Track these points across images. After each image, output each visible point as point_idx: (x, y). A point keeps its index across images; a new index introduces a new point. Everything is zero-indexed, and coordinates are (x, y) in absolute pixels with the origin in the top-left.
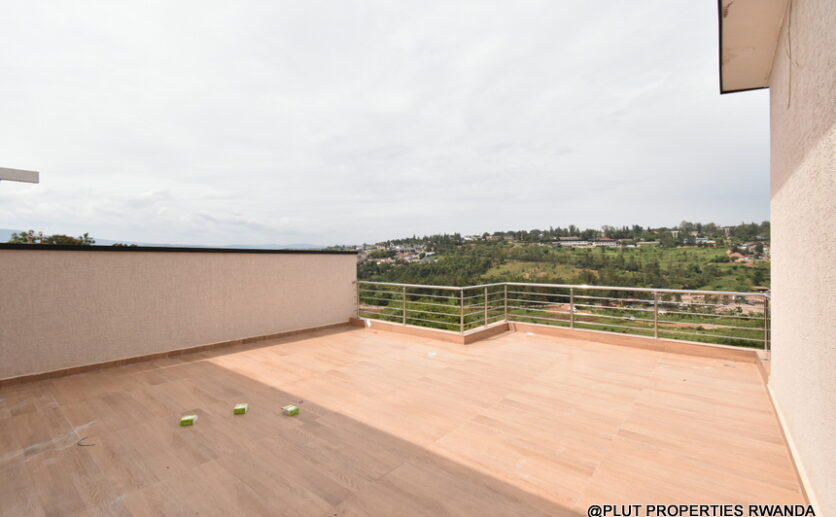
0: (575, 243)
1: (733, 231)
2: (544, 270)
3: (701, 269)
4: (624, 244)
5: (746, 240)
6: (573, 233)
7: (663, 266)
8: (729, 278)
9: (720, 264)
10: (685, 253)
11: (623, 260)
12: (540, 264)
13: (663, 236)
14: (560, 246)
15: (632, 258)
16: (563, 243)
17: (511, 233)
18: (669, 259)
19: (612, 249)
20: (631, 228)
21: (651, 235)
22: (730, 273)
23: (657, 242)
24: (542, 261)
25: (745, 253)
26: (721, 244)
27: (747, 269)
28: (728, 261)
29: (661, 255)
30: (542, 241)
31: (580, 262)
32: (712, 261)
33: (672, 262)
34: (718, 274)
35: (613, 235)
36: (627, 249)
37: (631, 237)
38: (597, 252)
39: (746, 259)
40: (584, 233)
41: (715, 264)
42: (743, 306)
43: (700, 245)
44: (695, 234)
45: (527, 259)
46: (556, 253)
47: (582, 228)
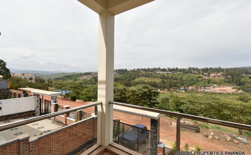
0: (160, 72)
1: (202, 70)
2: (151, 80)
3: (194, 80)
4: (173, 72)
5: (206, 72)
6: (159, 69)
7: (184, 79)
8: (201, 82)
9: (199, 78)
10: (190, 75)
11: (173, 77)
12: (150, 78)
13: (184, 71)
14: (155, 73)
15: (175, 76)
16: (156, 72)
17: (142, 69)
18: (185, 77)
19: (170, 74)
20: (175, 68)
21: (181, 70)
22: (201, 81)
23: (182, 72)
24: (150, 77)
25: (205, 75)
26: (199, 73)
27: (206, 80)
28: (201, 78)
29: (183, 76)
30: (150, 71)
31: (161, 77)
32: (197, 77)
34: (198, 81)
35: (170, 70)
36: (174, 74)
37: (175, 71)
38: (166, 75)
39: (206, 77)
40: (162, 69)
41: (198, 78)
42: (205, 90)
43: (194, 73)
44: (192, 70)
45: (146, 76)
46: (155, 75)
47: (162, 68)
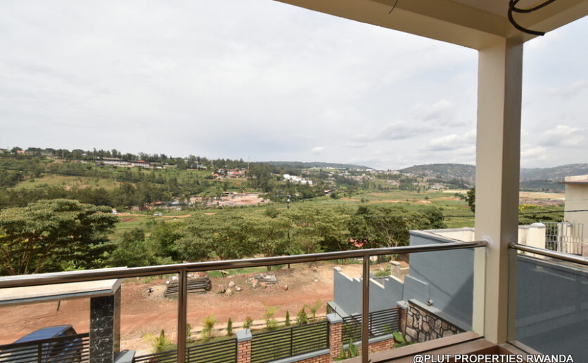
0: (116, 163)
1: (215, 162)
2: (87, 183)
3: (200, 182)
4: (155, 166)
5: (220, 168)
6: (116, 155)
7: (180, 181)
8: (212, 188)
9: (209, 180)
10: (191, 173)
11: (154, 176)
12: (83, 178)
13: (179, 162)
14: (103, 164)
15: (160, 175)
16: (105, 162)
17: (50, 150)
18: (183, 177)
19: (147, 169)
20: (159, 156)
21: (172, 161)
22: (213, 185)
23: (176, 166)
24: (84, 176)
25: (220, 174)
26: (209, 169)
27: (221, 182)
28: (212, 178)
29: (178, 174)
30: (85, 159)
31: (121, 177)
32: (205, 178)
33: (183, 179)
34: (208, 186)
35: (146, 159)
36: (157, 169)
37: (160, 162)
38: (135, 171)
39: (221, 177)
40: (124, 156)
41: (206, 180)
42: (220, 202)
43: (199, 169)
44: (197, 162)
45: (68, 174)
46: (99, 169)
47: (123, 153)
